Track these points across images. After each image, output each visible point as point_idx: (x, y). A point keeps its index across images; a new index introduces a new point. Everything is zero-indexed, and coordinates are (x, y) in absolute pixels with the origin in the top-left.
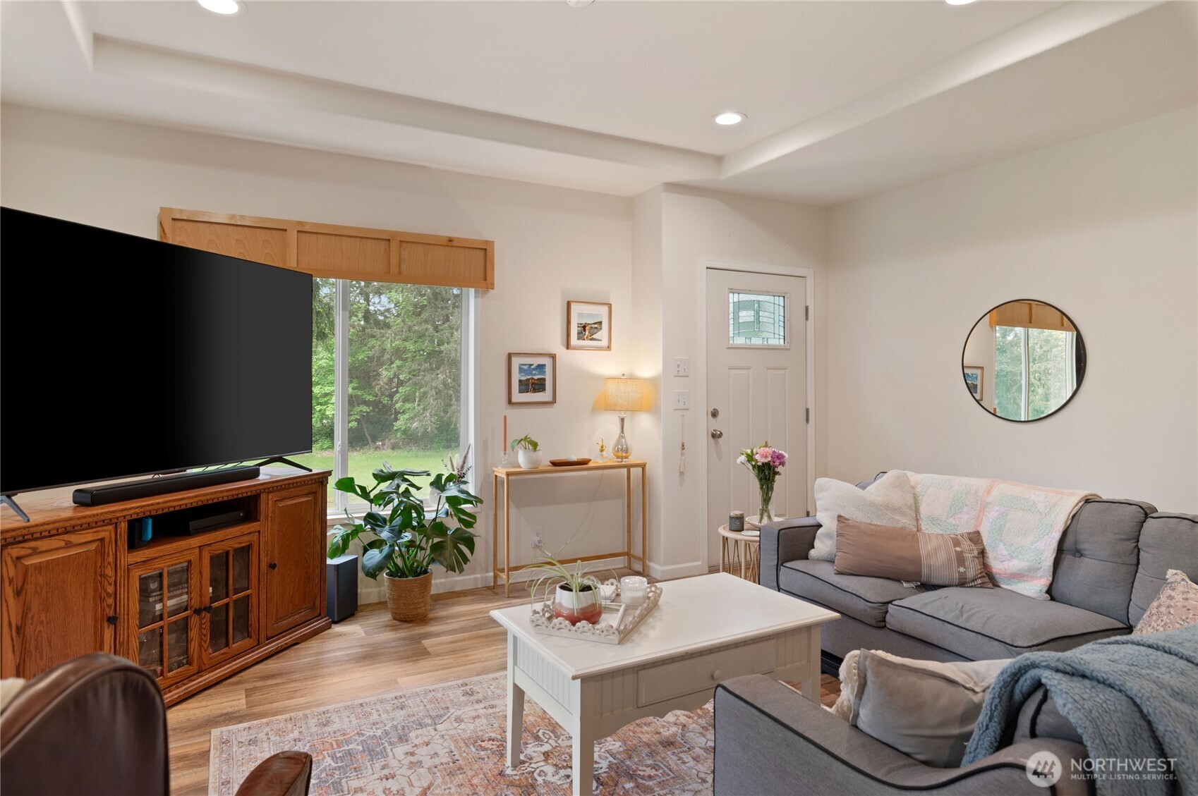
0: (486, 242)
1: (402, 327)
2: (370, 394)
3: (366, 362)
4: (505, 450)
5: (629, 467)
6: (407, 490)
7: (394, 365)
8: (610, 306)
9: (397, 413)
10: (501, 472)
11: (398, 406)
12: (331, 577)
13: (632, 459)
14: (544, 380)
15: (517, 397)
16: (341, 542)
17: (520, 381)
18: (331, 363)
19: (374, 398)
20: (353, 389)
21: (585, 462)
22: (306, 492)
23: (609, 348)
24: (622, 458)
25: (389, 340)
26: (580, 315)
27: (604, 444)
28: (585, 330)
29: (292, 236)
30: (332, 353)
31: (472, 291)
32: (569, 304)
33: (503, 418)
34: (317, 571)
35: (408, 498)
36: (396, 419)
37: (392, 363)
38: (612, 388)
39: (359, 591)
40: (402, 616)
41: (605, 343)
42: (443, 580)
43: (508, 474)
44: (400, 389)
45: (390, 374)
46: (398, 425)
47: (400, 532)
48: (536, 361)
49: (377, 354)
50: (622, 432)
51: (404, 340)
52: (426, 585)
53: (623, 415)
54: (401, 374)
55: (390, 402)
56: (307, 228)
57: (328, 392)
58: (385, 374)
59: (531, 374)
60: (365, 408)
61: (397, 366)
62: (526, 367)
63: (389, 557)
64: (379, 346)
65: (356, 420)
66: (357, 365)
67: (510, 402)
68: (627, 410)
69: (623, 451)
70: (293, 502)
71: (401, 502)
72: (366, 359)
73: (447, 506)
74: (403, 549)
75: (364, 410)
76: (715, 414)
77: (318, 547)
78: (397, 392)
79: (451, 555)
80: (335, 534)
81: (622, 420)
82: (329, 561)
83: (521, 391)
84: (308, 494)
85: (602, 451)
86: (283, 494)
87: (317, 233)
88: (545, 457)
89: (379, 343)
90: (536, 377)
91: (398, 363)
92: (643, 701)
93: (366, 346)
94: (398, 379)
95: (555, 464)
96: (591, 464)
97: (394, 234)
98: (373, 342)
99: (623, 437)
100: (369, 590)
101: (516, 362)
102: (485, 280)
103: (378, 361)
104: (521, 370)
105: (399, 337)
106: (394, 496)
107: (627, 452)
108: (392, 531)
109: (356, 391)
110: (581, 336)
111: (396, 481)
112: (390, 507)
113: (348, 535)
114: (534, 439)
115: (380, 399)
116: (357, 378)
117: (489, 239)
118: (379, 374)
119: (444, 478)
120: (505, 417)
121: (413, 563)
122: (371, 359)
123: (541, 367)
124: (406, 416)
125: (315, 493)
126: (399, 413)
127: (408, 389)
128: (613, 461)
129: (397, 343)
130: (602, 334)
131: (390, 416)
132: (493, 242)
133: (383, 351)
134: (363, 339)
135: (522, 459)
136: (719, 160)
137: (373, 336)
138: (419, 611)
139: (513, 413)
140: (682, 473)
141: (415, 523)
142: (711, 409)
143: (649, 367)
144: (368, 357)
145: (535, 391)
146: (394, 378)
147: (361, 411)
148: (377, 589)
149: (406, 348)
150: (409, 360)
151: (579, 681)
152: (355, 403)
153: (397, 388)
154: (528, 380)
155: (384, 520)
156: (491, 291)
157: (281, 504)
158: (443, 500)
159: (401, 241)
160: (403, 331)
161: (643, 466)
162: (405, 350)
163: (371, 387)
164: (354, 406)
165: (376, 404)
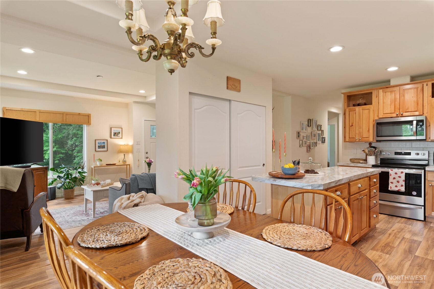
0: (89, 114)
1: (76, 126)
2: (64, 150)
3: (62, 138)
4: (94, 162)
5: (127, 165)
6: (68, 171)
7: (73, 140)
8: (122, 128)
9: (75, 157)
10: (93, 167)
11: (75, 154)
12: (49, 190)
13: (127, 163)
14: (105, 145)
15: (97, 149)
16: (51, 182)
17: (98, 146)
18: (47, 139)
19: (65, 152)
20: (57, 148)
21: (114, 164)
22: (42, 171)
23: (122, 138)
24: (124, 163)
25: (71, 130)
26: (114, 130)
27: (120, 160)
28: (115, 134)
29: (38, 113)
30: (47, 135)
31: (86, 125)
32: (111, 128)
33: (93, 155)
34: (45, 188)
35: (68, 172)
36: (74, 159)
37: (73, 139)
38: (122, 147)
39: (56, 194)
40: (67, 198)
41: (121, 137)
42: (78, 192)
43: (94, 167)
44: (76, 149)
45: (72, 143)
46: (75, 161)
47: (66, 179)
48: (102, 141)
49: (66, 135)
50: (124, 157)
51: (77, 130)
52: (73, 192)
53: (125, 153)
54: (76, 143)
55: (72, 153)
56: (41, 111)
57: (46, 149)
58: (70, 143)
59: (101, 144)
60: (61, 155)
61: (75, 140)
62: (100, 143)
63: (63, 185)
64: (67, 132)
65: (58, 160)
66: (58, 139)
67: (96, 151)
68: (125, 152)
69: (124, 161)
70: (39, 173)
71: (66, 173)
72: (62, 137)
73: (78, 174)
74: (67, 184)
75: (61, 156)
76: (147, 153)
77: (46, 183)
78: (75, 149)
79: (78, 183)
80: (50, 181)
81: (124, 155)
82: (48, 187)
83: (98, 148)
84: (43, 171)
85: (119, 162)
86: (37, 171)
87: (44, 112)
88: (104, 163)
89: (67, 131)
90: (102, 145)
91: (75, 139)
92: (105, 196)
93: (62, 132)
94: (75, 144)
95: (107, 165)
96: (116, 165)
97: (64, 112)
98: (65, 131)
99: (125, 158)
100: (59, 194)
101: (97, 142)
102: (89, 123)
103: (67, 138)
104: (98, 143)
105: (75, 129)
106: (65, 171)
107: (125, 162)
108: (64, 179)
109: (58, 149)
110: (114, 135)
111: (65, 169)
112: (64, 174)
113: (53, 181)
114: (101, 159)
115: (68, 152)
116: (58, 144)
117: (90, 113)
118: (67, 143)
119: (77, 168)
120: (94, 154)
121: (70, 186)
122: (64, 137)
123: (104, 143)
124: (78, 158)
125: (45, 171)
126: (76, 157)
127: (79, 148)
128: (122, 164)
129: (74, 131)
130: (120, 135)
131: (72, 158)
132: (91, 114)
133: (69, 134)
134: (61, 130)
135: (98, 164)
136: (145, 97)
137: (64, 129)
138: (71, 197)
139: (96, 153)
140: (138, 166)
141: (70, 178)
142: (146, 152)
143: (131, 143)
144: (63, 136)
145: (102, 148)
146: (74, 144)
147: (60, 156)
148: (61, 194)
149: (78, 133)
150: (79, 138)
151: (92, 192)
152: (57, 153)
153: (75, 148)
154: (100, 146)
155: (62, 177)
156: (90, 125)
157: (36, 173)
158: (77, 173)
159: (66, 114)
160: (76, 127)
161: (129, 165)
162: (78, 134)
163: (64, 147)
164: (57, 155)
165: (66, 154)
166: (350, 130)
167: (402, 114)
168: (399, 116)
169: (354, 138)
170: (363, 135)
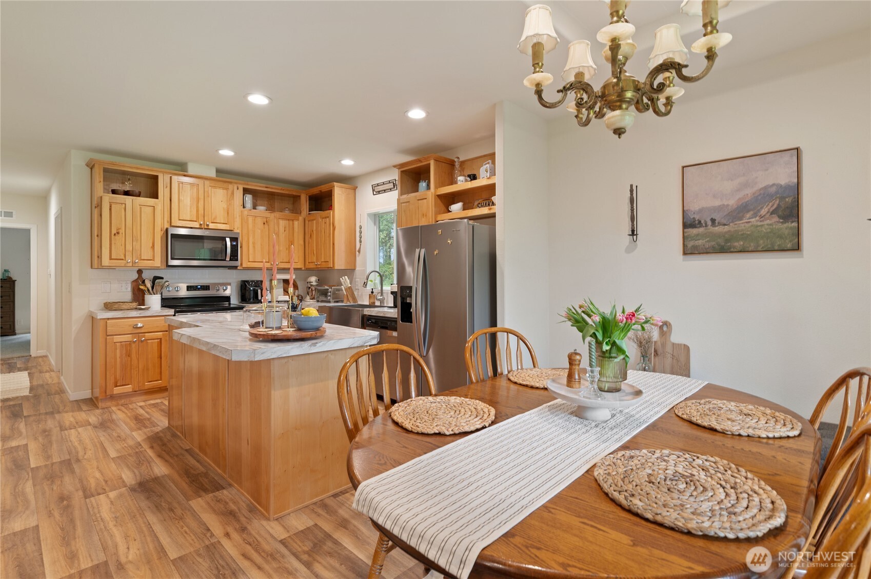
166: (113, 242)
167: (208, 225)
168: (203, 227)
169: (123, 259)
170: (141, 255)
